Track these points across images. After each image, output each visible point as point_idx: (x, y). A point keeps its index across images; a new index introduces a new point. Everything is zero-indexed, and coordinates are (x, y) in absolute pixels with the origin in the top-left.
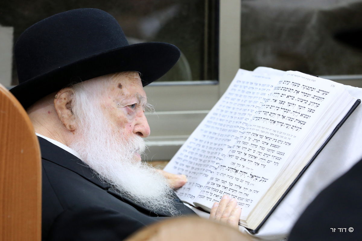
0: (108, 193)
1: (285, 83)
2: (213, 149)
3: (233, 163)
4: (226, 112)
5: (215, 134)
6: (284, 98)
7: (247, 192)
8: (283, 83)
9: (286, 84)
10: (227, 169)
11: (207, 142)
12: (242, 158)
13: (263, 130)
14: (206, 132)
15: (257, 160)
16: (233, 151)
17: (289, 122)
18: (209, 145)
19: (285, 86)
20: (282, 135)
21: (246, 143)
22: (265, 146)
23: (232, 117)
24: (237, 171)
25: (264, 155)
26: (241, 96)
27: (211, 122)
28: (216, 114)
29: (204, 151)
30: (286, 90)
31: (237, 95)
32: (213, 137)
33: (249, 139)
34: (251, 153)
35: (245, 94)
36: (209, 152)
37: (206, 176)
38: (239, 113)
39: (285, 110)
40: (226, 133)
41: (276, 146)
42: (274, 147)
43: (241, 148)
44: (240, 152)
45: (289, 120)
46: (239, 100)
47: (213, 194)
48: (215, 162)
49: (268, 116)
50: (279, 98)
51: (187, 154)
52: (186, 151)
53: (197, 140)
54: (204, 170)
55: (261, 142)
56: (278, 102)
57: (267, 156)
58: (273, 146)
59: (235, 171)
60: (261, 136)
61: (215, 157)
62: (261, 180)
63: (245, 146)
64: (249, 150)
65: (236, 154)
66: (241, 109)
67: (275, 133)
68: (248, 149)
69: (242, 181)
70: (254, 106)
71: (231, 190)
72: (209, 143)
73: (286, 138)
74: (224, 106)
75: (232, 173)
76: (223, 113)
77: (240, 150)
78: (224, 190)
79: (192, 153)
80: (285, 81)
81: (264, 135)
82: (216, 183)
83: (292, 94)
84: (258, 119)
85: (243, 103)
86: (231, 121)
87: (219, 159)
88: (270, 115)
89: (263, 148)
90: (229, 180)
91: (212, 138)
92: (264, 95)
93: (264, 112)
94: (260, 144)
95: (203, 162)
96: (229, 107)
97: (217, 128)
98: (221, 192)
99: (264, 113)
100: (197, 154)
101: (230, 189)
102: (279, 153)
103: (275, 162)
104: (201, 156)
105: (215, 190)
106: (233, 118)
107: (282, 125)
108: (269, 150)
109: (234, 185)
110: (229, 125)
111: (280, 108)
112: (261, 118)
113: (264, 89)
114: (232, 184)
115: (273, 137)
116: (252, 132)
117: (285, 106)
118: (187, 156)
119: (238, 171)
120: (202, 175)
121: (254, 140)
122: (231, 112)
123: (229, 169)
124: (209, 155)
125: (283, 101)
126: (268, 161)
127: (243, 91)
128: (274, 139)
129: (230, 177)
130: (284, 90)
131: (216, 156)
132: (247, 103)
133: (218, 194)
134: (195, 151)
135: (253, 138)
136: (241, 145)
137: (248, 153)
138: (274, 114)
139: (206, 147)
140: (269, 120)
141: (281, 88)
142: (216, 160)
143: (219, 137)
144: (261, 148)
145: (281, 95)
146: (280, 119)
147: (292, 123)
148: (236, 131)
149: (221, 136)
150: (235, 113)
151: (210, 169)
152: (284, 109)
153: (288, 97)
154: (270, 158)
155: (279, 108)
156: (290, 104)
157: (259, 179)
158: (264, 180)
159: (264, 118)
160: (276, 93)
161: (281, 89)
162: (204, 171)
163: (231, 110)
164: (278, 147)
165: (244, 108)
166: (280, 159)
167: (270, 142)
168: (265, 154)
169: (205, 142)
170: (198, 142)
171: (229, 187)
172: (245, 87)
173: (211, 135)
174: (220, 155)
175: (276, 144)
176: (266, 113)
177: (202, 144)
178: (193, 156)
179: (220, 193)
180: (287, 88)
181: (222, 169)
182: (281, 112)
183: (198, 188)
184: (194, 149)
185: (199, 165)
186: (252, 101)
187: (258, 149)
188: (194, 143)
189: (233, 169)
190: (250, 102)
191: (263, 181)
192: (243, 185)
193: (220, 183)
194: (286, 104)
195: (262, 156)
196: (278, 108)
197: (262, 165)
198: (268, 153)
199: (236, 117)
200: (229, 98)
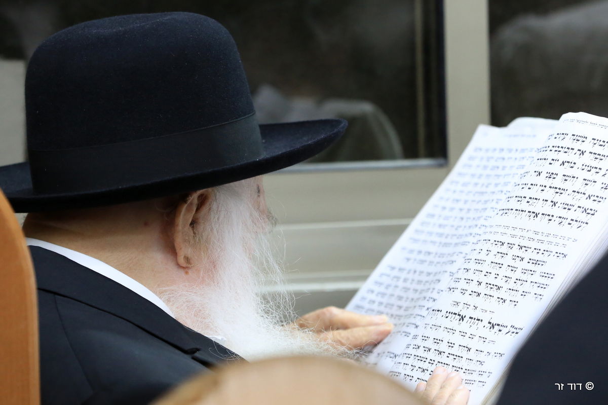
0: (192, 360)
1: (558, 138)
2: (424, 284)
3: (455, 303)
4: (452, 209)
5: (429, 253)
6: (556, 168)
7: (481, 357)
8: (555, 138)
9: (561, 139)
10: (444, 316)
11: (412, 272)
12: (472, 292)
13: (514, 233)
14: (411, 251)
15: (502, 294)
16: (457, 280)
17: (564, 213)
18: (417, 277)
19: (558, 143)
20: (550, 239)
21: (481, 262)
22: (518, 263)
23: (462, 219)
24: (463, 318)
25: (516, 281)
26: (481, 176)
27: (422, 232)
28: (433, 216)
29: (406, 289)
30: (559, 151)
31: (473, 175)
32: (425, 261)
33: (487, 253)
34: (491, 279)
35: (488, 172)
36: (416, 291)
37: (407, 334)
38: (475, 210)
39: (557, 190)
40: (450, 250)
41: (538, 263)
42: (534, 265)
43: (471, 272)
44: (469, 281)
45: (565, 208)
46: (476, 184)
47: (417, 368)
48: (424, 306)
49: (524, 206)
50: (546, 168)
51: (372, 297)
52: (372, 292)
53: (393, 268)
54: (404, 324)
55: (510, 257)
56: (544, 175)
57: (520, 282)
58: (533, 263)
59: (458, 317)
60: (509, 245)
61: (425, 298)
62: (509, 332)
63: (479, 267)
64: (486, 274)
65: (462, 284)
66: (480, 201)
67: (536, 237)
68: (484, 273)
69: (472, 337)
70: (502, 192)
71: (451, 357)
72: (418, 273)
73: (557, 244)
74: (447, 200)
75: (454, 323)
76: (447, 213)
77: (470, 275)
78: (438, 358)
79: (383, 295)
80: (558, 134)
81: (517, 241)
82: (422, 344)
83: (571, 157)
84: (505, 211)
85: (484, 189)
86: (460, 227)
87: (432, 300)
88: (528, 202)
89: (513, 269)
90: (447, 337)
91: (422, 262)
92: (523, 168)
93: (516, 197)
94: (507, 260)
95: (405, 310)
96: (457, 201)
97: (433, 243)
98: (432, 362)
99: (517, 199)
100: (392, 295)
101: (449, 355)
102: (545, 275)
103: (535, 294)
104: (400, 298)
105: (421, 359)
106: (465, 220)
107: (550, 220)
108: (524, 271)
109: (456, 346)
110: (455, 235)
111: (548, 187)
112: (512, 209)
113: (523, 158)
114: (452, 345)
115: (533, 245)
116: (493, 238)
117: (558, 182)
118: (374, 302)
119: (465, 317)
120: (400, 334)
121: (496, 253)
122: (461, 210)
123: (448, 315)
124: (416, 296)
125: (552, 174)
126: (523, 293)
127: (485, 167)
128: (535, 249)
129: (449, 330)
130: (556, 151)
131: (428, 295)
132: (491, 188)
133: (425, 365)
134: (390, 291)
135: (495, 249)
136: (472, 266)
137: (484, 280)
138: (536, 199)
139: (410, 281)
140: (527, 212)
141: (551, 148)
142: (427, 302)
143: (437, 259)
144: (510, 268)
145: (550, 161)
146: (548, 209)
147: (570, 215)
148: (467, 243)
149: (439, 257)
150: (469, 210)
151: (414, 322)
152: (556, 188)
153: (563, 165)
154: (527, 287)
155: (545, 186)
156: (567, 178)
157: (505, 330)
158: (515, 331)
159: (516, 210)
160: (541, 159)
161: (551, 150)
162: (405, 327)
163: (461, 205)
164: (543, 263)
165: (485, 197)
166: (545, 286)
167: (527, 255)
168: (517, 279)
169: (409, 272)
170: (395, 273)
171: (448, 350)
172: (488, 159)
173: (421, 257)
174: (435, 291)
175: (539, 257)
176: (520, 199)
177: (403, 275)
178: (385, 300)
179: (431, 364)
180: (562, 147)
181: (434, 318)
182: (549, 194)
183: (391, 359)
184: (388, 287)
185: (397, 318)
186: (499, 184)
187: (504, 271)
188: (388, 276)
189: (455, 314)
190: (496, 185)
191: (513, 333)
192: (474, 344)
193: (429, 343)
194: (560, 178)
195: (511, 285)
196: (543, 188)
197: (511, 301)
198: (524, 277)
199: (470, 218)
200: (457, 183)
